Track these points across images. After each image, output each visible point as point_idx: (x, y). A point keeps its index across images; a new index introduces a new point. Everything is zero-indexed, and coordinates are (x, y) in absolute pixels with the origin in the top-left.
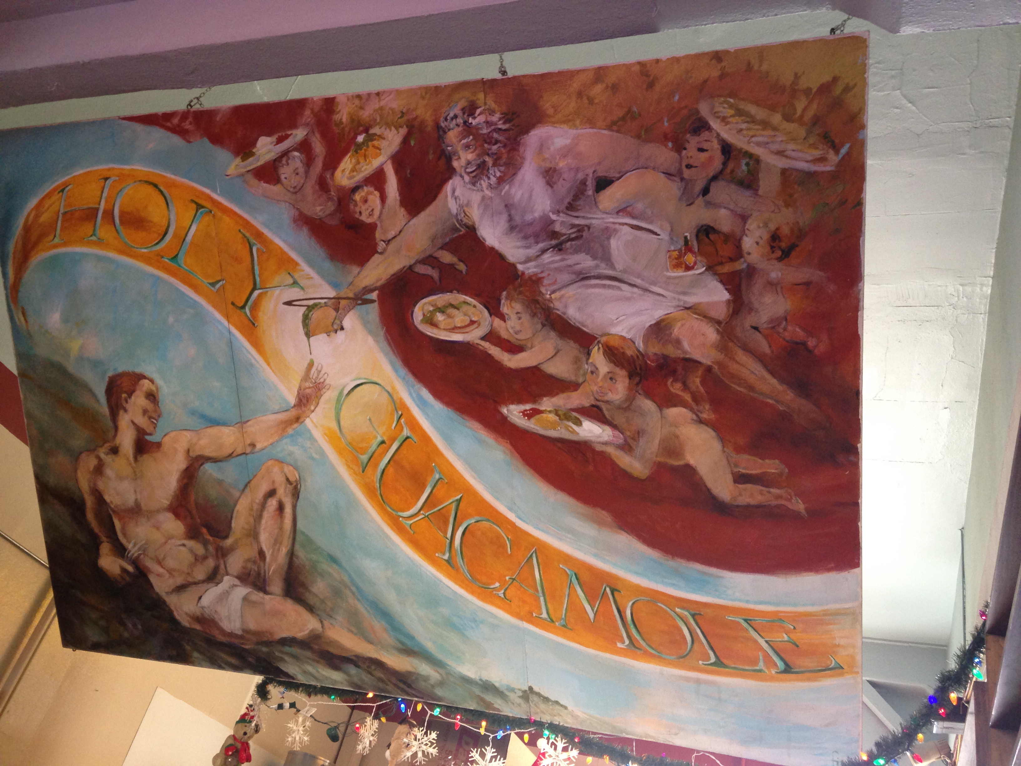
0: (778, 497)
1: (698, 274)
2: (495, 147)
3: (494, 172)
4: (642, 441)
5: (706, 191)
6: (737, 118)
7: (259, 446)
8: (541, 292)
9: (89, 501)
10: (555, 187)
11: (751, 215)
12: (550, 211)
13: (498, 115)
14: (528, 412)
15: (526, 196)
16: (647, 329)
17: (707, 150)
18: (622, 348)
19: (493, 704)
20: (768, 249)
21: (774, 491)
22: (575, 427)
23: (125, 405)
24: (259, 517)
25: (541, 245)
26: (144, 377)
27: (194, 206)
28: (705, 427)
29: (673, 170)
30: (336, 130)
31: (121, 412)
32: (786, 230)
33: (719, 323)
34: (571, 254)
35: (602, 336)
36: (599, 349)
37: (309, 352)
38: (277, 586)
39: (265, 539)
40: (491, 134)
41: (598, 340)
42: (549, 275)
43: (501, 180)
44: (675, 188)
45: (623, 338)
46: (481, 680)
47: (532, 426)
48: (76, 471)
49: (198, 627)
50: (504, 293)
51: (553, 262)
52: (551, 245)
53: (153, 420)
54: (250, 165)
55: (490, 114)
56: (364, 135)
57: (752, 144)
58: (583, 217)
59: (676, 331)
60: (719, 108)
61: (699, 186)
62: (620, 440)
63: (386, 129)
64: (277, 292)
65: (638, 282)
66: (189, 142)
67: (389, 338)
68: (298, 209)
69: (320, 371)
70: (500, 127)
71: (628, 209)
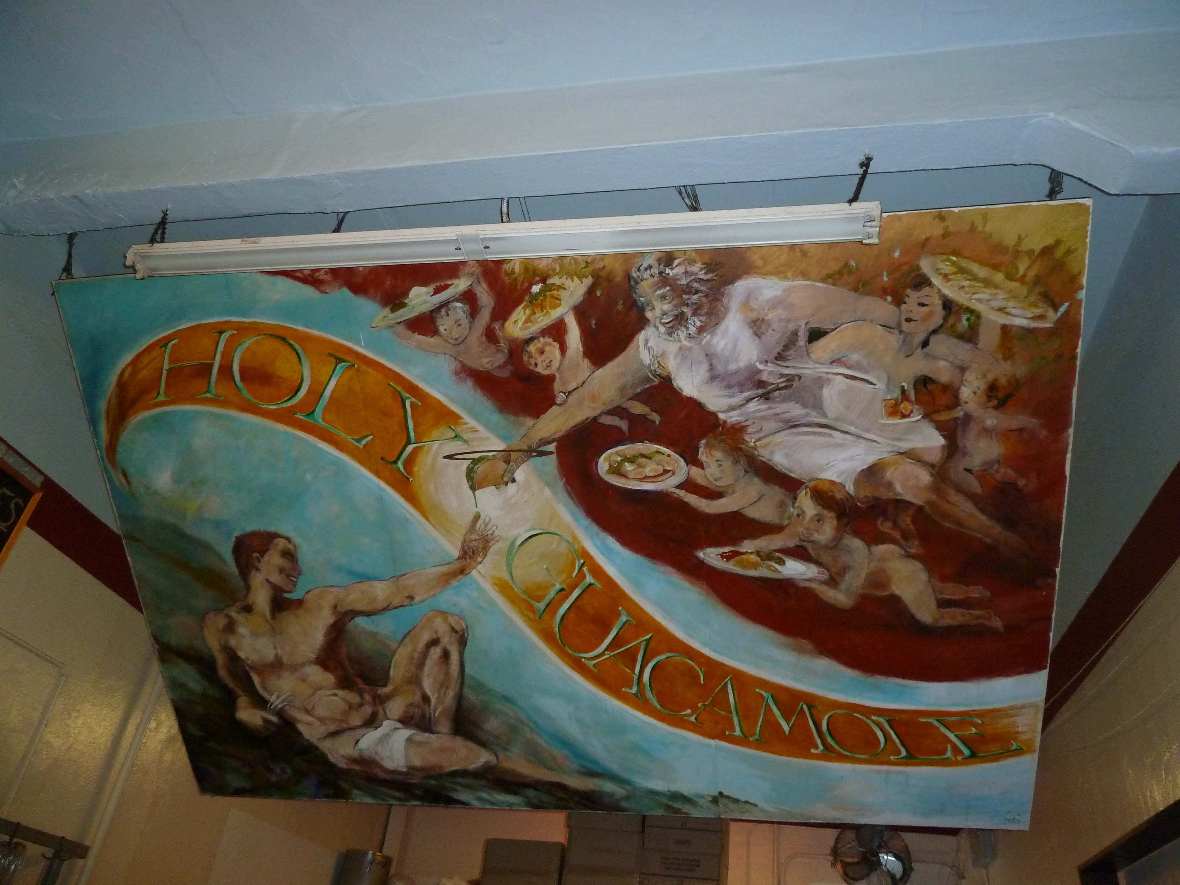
0: (978, 617)
1: (914, 421)
2: (695, 297)
3: (694, 321)
4: (847, 577)
5: (925, 344)
6: (959, 275)
7: (417, 599)
8: (744, 440)
9: (220, 659)
10: (763, 337)
11: (970, 366)
12: (757, 361)
13: (699, 265)
14: (727, 554)
15: (730, 346)
16: (859, 473)
17: (927, 305)
18: (832, 492)
19: (682, 809)
20: (984, 398)
21: (976, 612)
22: (777, 566)
23: (257, 564)
24: (421, 665)
25: (746, 394)
26: (279, 536)
27: (333, 360)
28: (912, 560)
29: (892, 324)
30: (507, 280)
31: (253, 572)
32: (1003, 381)
33: (932, 466)
34: (780, 402)
35: (810, 481)
36: (806, 493)
37: (475, 505)
38: (445, 727)
39: (428, 685)
40: (691, 283)
41: (806, 484)
42: (754, 423)
43: (701, 330)
44: (894, 340)
45: (833, 483)
46: (669, 791)
47: (732, 567)
48: (202, 629)
49: (357, 768)
50: (703, 441)
51: (759, 411)
52: (757, 394)
53: (293, 578)
54: (401, 317)
55: (690, 264)
56: (540, 285)
57: (973, 301)
58: (793, 367)
59: (889, 475)
60: (941, 265)
61: (920, 338)
62: (825, 576)
63: (567, 279)
64: (436, 445)
65: (852, 429)
66: (324, 292)
67: (569, 488)
68: (460, 361)
69: (488, 523)
70: (701, 277)
71: (843, 359)
